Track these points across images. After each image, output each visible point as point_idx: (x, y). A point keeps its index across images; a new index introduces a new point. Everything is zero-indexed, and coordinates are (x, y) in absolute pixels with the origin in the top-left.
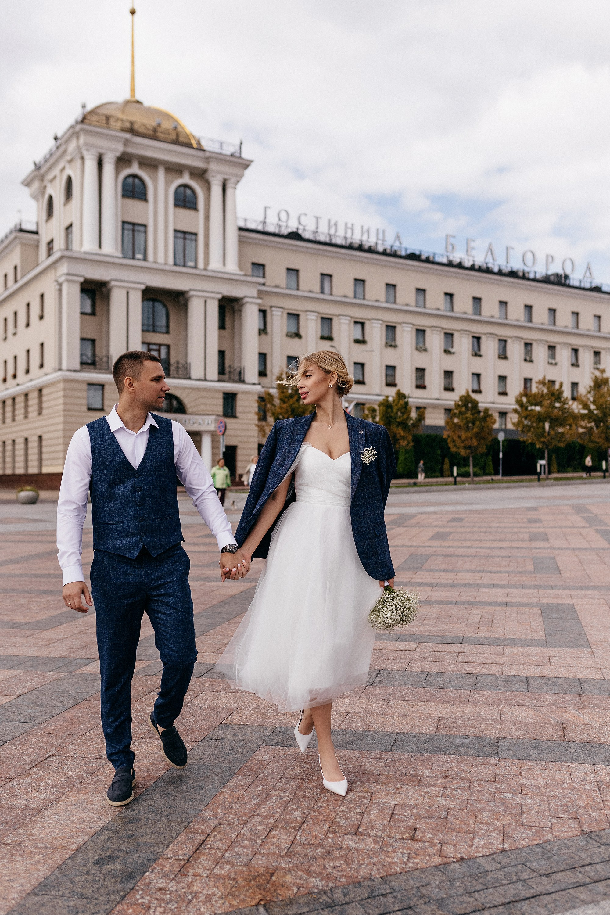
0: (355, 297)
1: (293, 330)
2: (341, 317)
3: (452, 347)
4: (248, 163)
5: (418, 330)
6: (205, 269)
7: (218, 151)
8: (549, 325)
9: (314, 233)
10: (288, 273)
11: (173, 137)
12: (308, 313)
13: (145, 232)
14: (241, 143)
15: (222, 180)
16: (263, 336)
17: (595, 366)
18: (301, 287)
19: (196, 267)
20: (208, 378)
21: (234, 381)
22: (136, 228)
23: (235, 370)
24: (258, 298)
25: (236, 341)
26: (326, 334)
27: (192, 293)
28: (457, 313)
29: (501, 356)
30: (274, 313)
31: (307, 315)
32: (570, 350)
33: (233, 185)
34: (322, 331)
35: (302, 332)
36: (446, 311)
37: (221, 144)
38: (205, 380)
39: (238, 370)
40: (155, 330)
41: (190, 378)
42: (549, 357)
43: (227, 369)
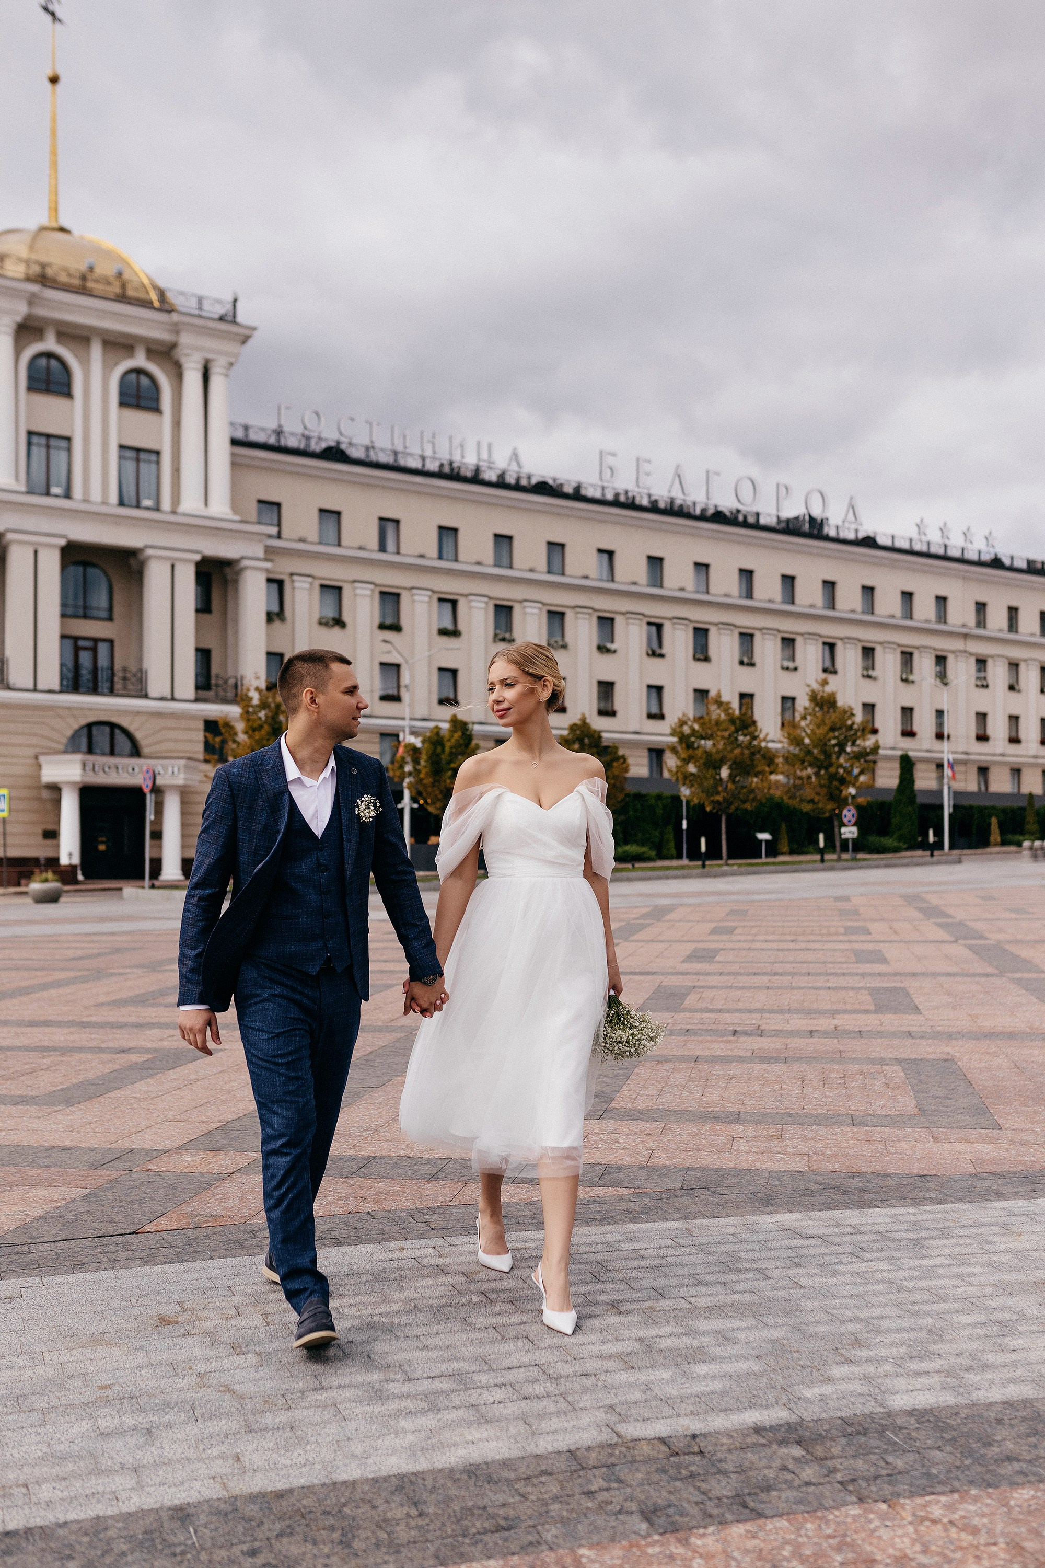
0: (440, 557)
1: (331, 613)
2: (415, 591)
3: (612, 642)
4: (247, 332)
5: (550, 613)
6: (174, 512)
7: (197, 312)
8: (783, 602)
9: (367, 449)
10: (321, 519)
11: (117, 289)
12: (357, 585)
13: (69, 450)
14: (235, 301)
15: (203, 362)
16: (277, 624)
17: (865, 673)
18: (344, 542)
19: (157, 508)
20: (177, 696)
21: (225, 701)
22: (53, 442)
23: (226, 682)
24: (266, 560)
25: (230, 632)
26: (389, 621)
27: (149, 552)
28: (618, 583)
29: (698, 656)
30: (297, 585)
31: (355, 588)
32: (820, 646)
33: (224, 371)
34: (383, 614)
35: (346, 617)
36: (601, 580)
37: (200, 300)
38: (173, 699)
39: (231, 682)
40: (88, 614)
41: (146, 696)
42: (783, 659)
43: (213, 681)
